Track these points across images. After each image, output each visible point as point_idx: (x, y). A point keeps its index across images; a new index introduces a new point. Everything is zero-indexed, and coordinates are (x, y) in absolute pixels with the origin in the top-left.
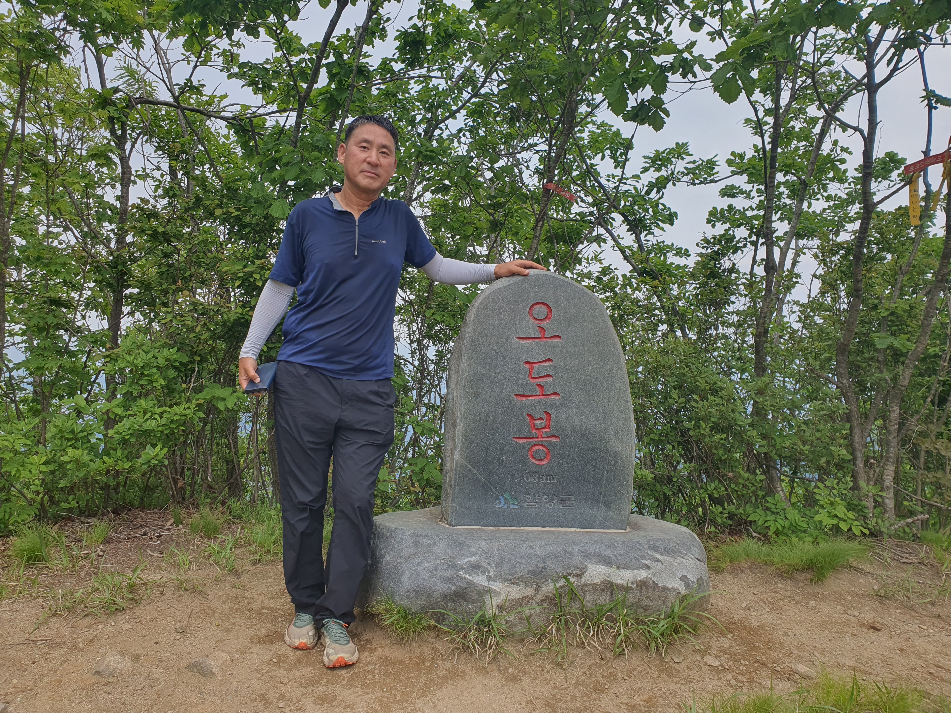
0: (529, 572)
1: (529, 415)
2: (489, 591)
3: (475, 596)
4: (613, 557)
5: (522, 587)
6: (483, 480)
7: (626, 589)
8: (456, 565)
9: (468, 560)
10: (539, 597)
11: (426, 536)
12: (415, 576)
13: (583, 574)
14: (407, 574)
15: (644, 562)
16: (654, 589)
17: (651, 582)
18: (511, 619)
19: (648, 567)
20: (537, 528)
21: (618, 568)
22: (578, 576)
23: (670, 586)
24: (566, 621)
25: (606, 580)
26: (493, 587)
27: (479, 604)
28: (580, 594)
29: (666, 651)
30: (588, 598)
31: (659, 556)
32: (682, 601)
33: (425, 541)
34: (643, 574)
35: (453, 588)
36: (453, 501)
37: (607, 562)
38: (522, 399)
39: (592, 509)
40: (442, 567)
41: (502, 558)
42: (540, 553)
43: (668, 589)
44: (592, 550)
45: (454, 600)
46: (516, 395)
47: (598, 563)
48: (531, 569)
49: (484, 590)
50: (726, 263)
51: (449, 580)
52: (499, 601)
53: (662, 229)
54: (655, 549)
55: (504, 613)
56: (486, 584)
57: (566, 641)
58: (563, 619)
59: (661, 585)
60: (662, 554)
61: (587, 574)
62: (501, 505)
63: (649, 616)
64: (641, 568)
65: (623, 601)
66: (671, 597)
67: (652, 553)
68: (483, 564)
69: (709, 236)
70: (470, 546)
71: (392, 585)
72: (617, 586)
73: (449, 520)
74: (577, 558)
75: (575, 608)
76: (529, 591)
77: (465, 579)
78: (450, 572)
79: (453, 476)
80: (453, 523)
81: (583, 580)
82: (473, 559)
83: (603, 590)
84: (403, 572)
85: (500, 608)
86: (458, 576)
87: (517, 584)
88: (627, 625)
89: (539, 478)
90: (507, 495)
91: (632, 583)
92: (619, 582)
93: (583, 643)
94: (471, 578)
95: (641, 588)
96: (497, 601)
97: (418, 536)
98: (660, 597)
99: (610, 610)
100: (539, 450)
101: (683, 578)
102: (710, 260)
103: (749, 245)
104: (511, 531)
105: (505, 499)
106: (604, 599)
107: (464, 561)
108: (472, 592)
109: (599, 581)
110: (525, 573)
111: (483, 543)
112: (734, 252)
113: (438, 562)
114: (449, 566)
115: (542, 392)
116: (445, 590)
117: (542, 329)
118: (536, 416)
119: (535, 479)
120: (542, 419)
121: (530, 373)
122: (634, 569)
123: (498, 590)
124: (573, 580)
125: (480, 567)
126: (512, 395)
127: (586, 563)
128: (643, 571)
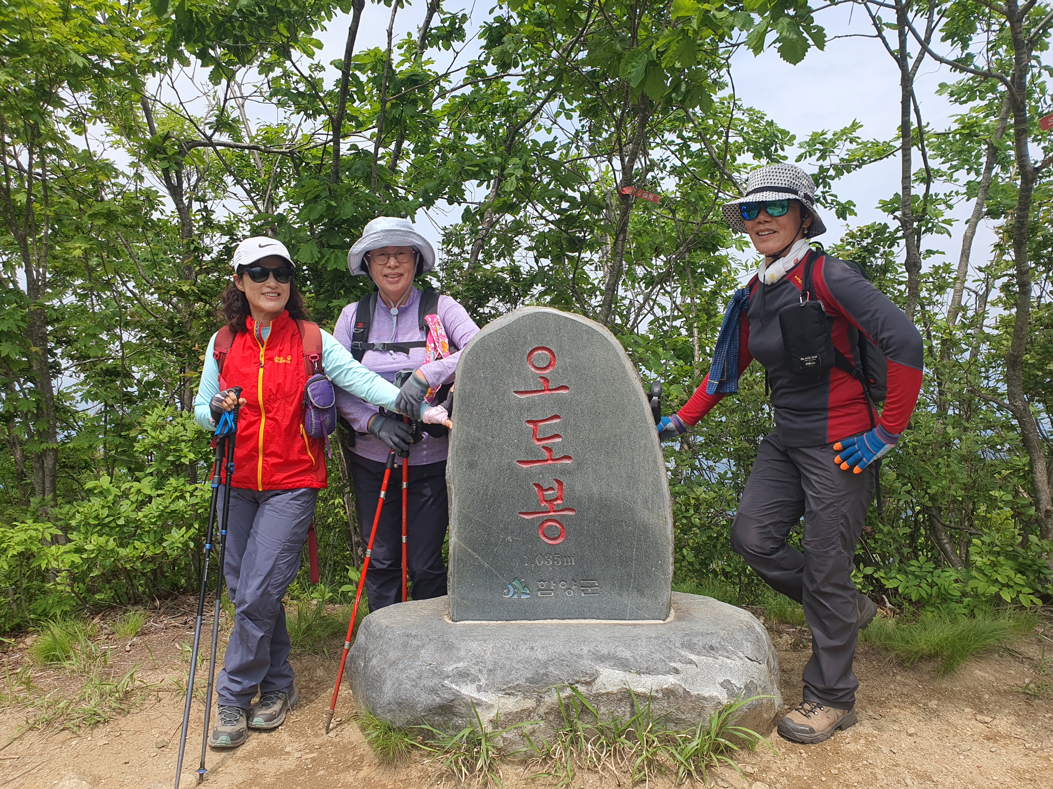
0: (527, 679)
1: (535, 485)
2: (479, 704)
3: (463, 710)
4: (632, 659)
5: (519, 698)
6: (486, 565)
7: (650, 698)
8: (442, 673)
10: (542, 710)
11: (415, 637)
12: (397, 685)
13: (594, 680)
14: (389, 683)
15: (673, 664)
18: (510, 736)
19: (677, 671)
20: (553, 621)
21: (639, 673)
22: (588, 684)
23: (706, 695)
24: (578, 738)
25: (623, 688)
26: (484, 699)
27: (469, 719)
28: (592, 706)
30: (603, 710)
31: (693, 657)
32: (722, 713)
33: (415, 642)
34: (670, 680)
35: (438, 700)
36: (453, 591)
37: (624, 665)
38: (525, 466)
39: (621, 595)
40: (426, 674)
41: (496, 663)
42: (541, 655)
43: (705, 698)
44: (605, 652)
45: (440, 714)
46: (519, 462)
47: (612, 667)
48: (529, 676)
49: (473, 703)
51: (433, 691)
52: (492, 715)
54: (689, 646)
55: (500, 729)
56: (475, 695)
57: (577, 762)
58: (571, 734)
59: (694, 693)
60: (698, 654)
61: (599, 680)
62: (509, 595)
63: (681, 732)
64: (668, 673)
65: (647, 713)
66: (709, 708)
67: (685, 653)
68: (473, 671)
70: (458, 649)
71: (374, 695)
72: (638, 695)
73: (451, 615)
74: (586, 662)
75: (587, 723)
77: (451, 689)
78: (436, 681)
79: (452, 562)
80: (455, 618)
81: (594, 689)
82: (461, 665)
83: (620, 700)
84: (385, 681)
85: (495, 723)
86: (443, 686)
87: (513, 694)
88: (652, 743)
89: (553, 560)
90: (516, 583)
91: (657, 691)
92: (640, 690)
93: (597, 766)
94: (457, 688)
95: (669, 698)
96: (490, 715)
97: (407, 636)
98: (693, 708)
99: (629, 726)
100: (551, 526)
104: (520, 626)
105: (515, 587)
106: (623, 712)
107: (451, 668)
108: (460, 704)
109: (614, 689)
111: (474, 645)
113: (423, 668)
114: (435, 673)
115: (551, 456)
116: (429, 702)
117: (546, 380)
118: (546, 486)
119: (549, 562)
120: (551, 488)
121: (535, 434)
122: (658, 674)
123: (490, 702)
124: (582, 689)
125: (468, 675)
126: (515, 462)
127: (597, 668)
128: (670, 676)
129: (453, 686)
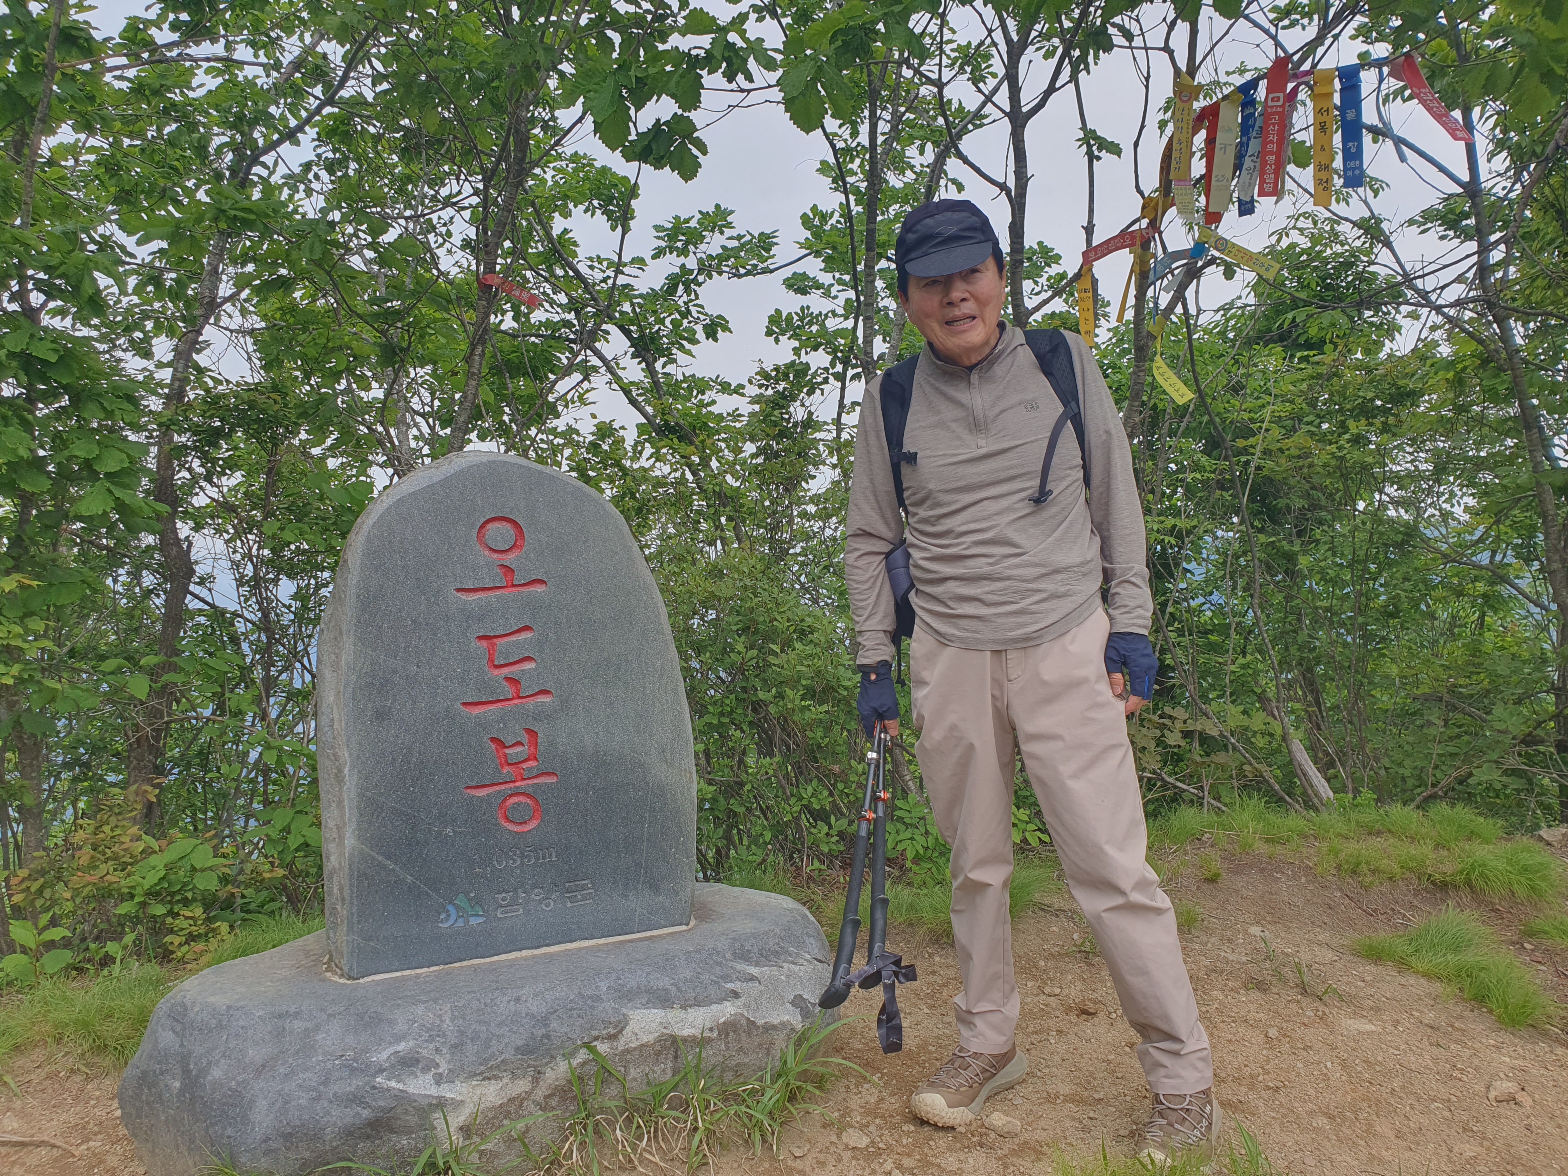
0: (517, 1049)
1: (493, 740)
2: (440, 1104)
3: (412, 1120)
4: (673, 989)
5: (505, 1080)
6: (409, 879)
7: (702, 1042)
8: (368, 1066)
9: (391, 1050)
10: (540, 1094)
11: (297, 1015)
12: (279, 1104)
13: (621, 1031)
14: (262, 1104)
15: (729, 986)
16: (749, 1033)
17: (744, 1022)
18: (489, 1146)
19: (736, 995)
20: (525, 953)
21: (684, 1007)
22: (613, 1037)
23: (776, 1022)
24: (597, 1124)
25: (663, 1035)
26: (449, 1095)
27: (422, 1134)
28: (618, 1070)
29: (778, 1139)
30: (633, 1073)
31: (753, 970)
32: (798, 1044)
33: (298, 1025)
34: (727, 1010)
35: (365, 1113)
36: (350, 929)
37: (663, 1000)
38: (477, 711)
39: (626, 897)
40: (337, 1074)
41: (462, 1033)
42: (536, 1007)
43: (774, 1027)
44: (634, 984)
45: (368, 1137)
46: (464, 704)
47: (646, 1006)
48: (520, 1043)
49: (430, 1105)
50: (798, 413)
51: (355, 1099)
52: (462, 1118)
53: (689, 353)
54: (743, 956)
55: (476, 1139)
56: (433, 1091)
57: (599, 1163)
58: (590, 1122)
59: (760, 1022)
60: (757, 964)
61: (628, 1029)
62: (450, 922)
63: (745, 1083)
64: (725, 999)
65: (697, 1066)
66: (779, 1040)
67: (741, 966)
68: (425, 1053)
69: (769, 367)
70: (392, 1022)
71: (229, 1131)
72: (685, 1040)
73: (346, 969)
74: (607, 1005)
75: (610, 1098)
76: (522, 1086)
77: (389, 1090)
78: (357, 1082)
79: (346, 882)
80: (354, 973)
81: (620, 1045)
82: (402, 1047)
83: (658, 1054)
84: (252, 1102)
85: (466, 1130)
86: (374, 1087)
87: (496, 1078)
88: (707, 1107)
89: (522, 856)
90: (460, 900)
91: (711, 1029)
92: (687, 1032)
93: (630, 1161)
94: (400, 1086)
95: (727, 1035)
96: (458, 1119)
97: (280, 1016)
98: (760, 1045)
99: (674, 1088)
100: (519, 804)
101: (798, 1002)
102: (773, 408)
103: (831, 379)
104: (475, 969)
105: (458, 908)
106: (663, 1071)
107: (384, 1055)
108: (406, 1112)
109: (650, 1038)
110: (509, 1054)
111: (420, 1010)
112: (810, 393)
113: (329, 1065)
114: (353, 1070)
115: (518, 690)
116: (348, 1120)
117: (508, 570)
118: (510, 741)
119: (514, 861)
120: (519, 744)
121: (491, 660)
122: (711, 1003)
123: (459, 1098)
124: (602, 1047)
125: (418, 1061)
126: (458, 705)
127: (624, 1010)
128: (728, 1004)
129: (393, 1084)
